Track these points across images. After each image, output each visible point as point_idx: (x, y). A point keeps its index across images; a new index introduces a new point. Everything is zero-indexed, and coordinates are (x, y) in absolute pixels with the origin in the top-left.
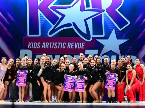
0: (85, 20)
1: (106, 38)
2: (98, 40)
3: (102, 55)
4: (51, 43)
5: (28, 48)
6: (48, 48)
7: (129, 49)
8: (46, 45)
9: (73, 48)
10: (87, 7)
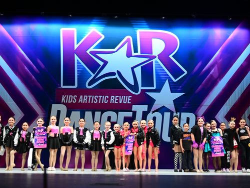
0: (132, 69)
1: (158, 90)
2: (148, 93)
3: (153, 112)
4: (90, 96)
5: (62, 102)
6: (86, 102)
7: (186, 105)
8: (84, 99)
9: (117, 103)
10: (134, 52)
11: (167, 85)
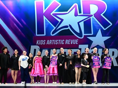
0: (78, 23)
1: (94, 35)
2: (88, 38)
3: (92, 49)
4: (53, 40)
5: (37, 44)
6: (51, 44)
7: (112, 44)
8: (50, 42)
9: (70, 44)
10: (79, 13)
11: (100, 32)
